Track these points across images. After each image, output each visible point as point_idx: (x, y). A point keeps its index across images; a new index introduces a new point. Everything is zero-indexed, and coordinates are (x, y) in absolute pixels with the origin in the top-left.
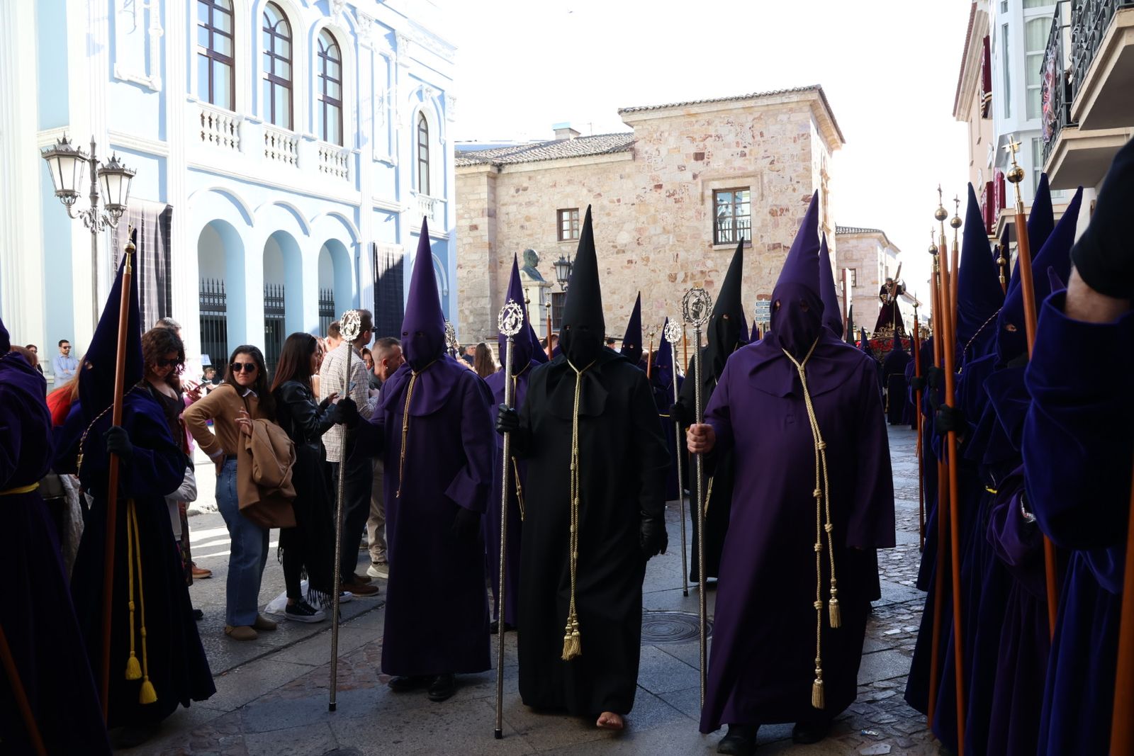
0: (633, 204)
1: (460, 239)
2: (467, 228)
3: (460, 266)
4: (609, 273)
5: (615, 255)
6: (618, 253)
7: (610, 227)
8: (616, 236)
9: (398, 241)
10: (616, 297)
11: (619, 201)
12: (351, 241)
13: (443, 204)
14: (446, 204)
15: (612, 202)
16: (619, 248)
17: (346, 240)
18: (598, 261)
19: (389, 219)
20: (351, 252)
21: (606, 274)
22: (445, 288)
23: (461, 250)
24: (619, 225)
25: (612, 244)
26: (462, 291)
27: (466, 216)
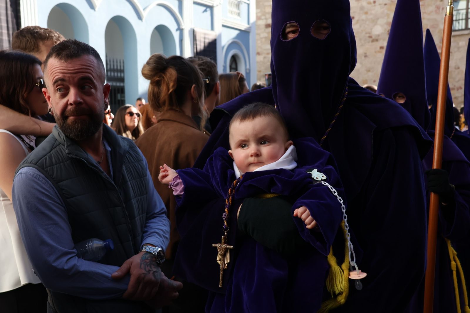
0: (386, 4)
1: (259, 34)
2: (263, 27)
3: (258, 54)
4: (366, 56)
5: (370, 43)
6: (373, 41)
7: (367, 23)
8: (371, 29)
9: (212, 28)
10: (370, 74)
11: (375, 2)
12: (176, 27)
13: (246, 5)
14: (248, 5)
15: (369, 3)
16: (374, 37)
17: (172, 26)
18: (357, 48)
19: (205, 11)
20: (176, 35)
21: (363, 58)
22: (248, 67)
23: (259, 42)
24: (375, 21)
25: (368, 35)
26: (260, 71)
27: (263, 17)
